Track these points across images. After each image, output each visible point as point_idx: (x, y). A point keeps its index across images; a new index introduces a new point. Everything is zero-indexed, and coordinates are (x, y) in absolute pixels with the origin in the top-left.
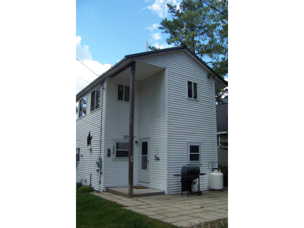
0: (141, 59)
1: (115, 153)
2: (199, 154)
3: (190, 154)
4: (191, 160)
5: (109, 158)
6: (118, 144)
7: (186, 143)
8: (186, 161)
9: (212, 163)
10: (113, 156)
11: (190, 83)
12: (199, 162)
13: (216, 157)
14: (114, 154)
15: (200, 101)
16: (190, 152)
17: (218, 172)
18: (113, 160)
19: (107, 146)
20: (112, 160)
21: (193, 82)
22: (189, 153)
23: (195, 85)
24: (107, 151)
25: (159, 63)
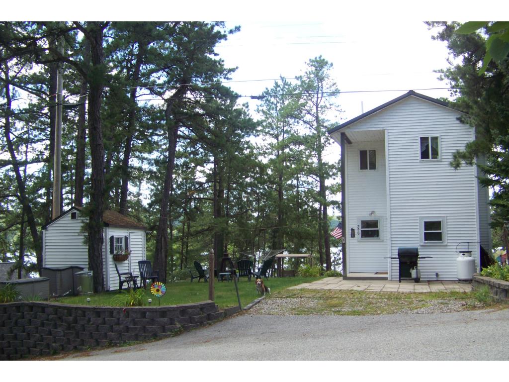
0: (349, 128)
1: (360, 232)
2: (441, 233)
3: (425, 233)
4: (425, 240)
5: (353, 238)
6: (363, 222)
7: (418, 219)
8: (419, 242)
9: (467, 244)
10: (358, 236)
11: (424, 140)
12: (442, 243)
13: (476, 235)
14: (358, 234)
15: (443, 160)
16: (425, 230)
17: (463, 256)
18: (358, 242)
19: (350, 226)
20: (356, 241)
21: (430, 136)
22: (423, 231)
23: (435, 139)
24: (350, 231)
25: (374, 126)
